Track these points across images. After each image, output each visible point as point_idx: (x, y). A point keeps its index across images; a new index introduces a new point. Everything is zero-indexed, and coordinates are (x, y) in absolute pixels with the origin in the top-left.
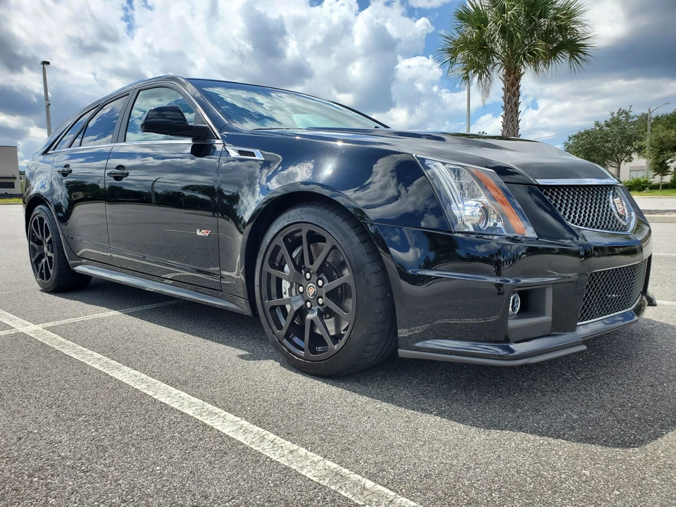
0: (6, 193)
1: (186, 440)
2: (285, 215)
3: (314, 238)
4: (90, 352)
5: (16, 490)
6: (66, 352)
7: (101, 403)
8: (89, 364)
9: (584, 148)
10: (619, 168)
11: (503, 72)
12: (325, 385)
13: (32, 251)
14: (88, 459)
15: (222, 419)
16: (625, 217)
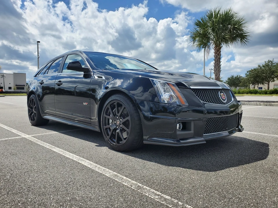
0: (21, 91)
1: (72, 166)
2: (111, 97)
3: (119, 105)
4: (46, 143)
5: (20, 176)
6: (38, 143)
7: (48, 157)
8: (45, 146)
9: (253, 76)
10: (269, 84)
11: (214, 46)
12: (121, 154)
13: (29, 111)
14: (42, 170)
15: (85, 162)
16: (225, 100)
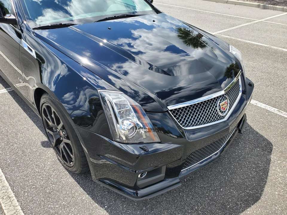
15: (10, 203)
16: (225, 111)
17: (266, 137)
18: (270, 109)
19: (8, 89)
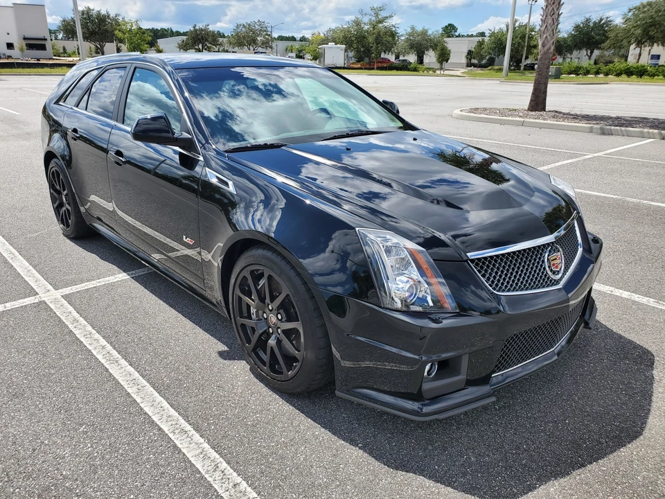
1: (158, 464)
4: (97, 335)
6: (77, 333)
8: (95, 353)
9: (644, 22)
13: (53, 200)
14: (82, 481)
15: (189, 439)
16: (558, 271)
17: (638, 342)
18: (640, 299)
19: (130, 273)
